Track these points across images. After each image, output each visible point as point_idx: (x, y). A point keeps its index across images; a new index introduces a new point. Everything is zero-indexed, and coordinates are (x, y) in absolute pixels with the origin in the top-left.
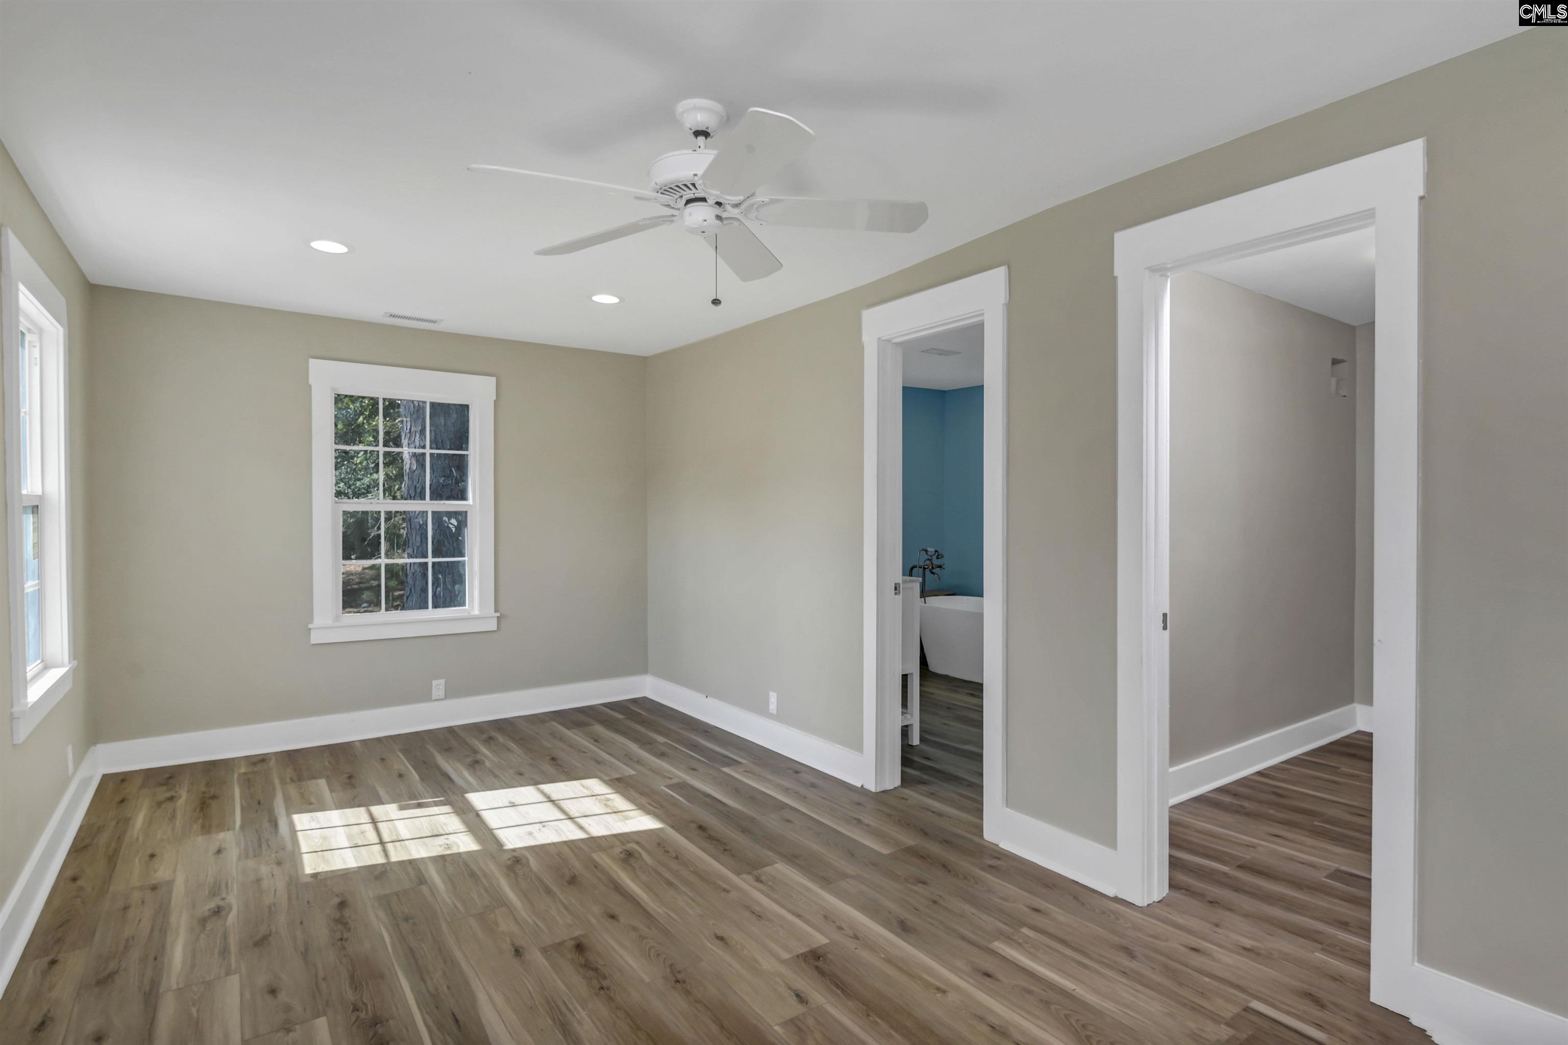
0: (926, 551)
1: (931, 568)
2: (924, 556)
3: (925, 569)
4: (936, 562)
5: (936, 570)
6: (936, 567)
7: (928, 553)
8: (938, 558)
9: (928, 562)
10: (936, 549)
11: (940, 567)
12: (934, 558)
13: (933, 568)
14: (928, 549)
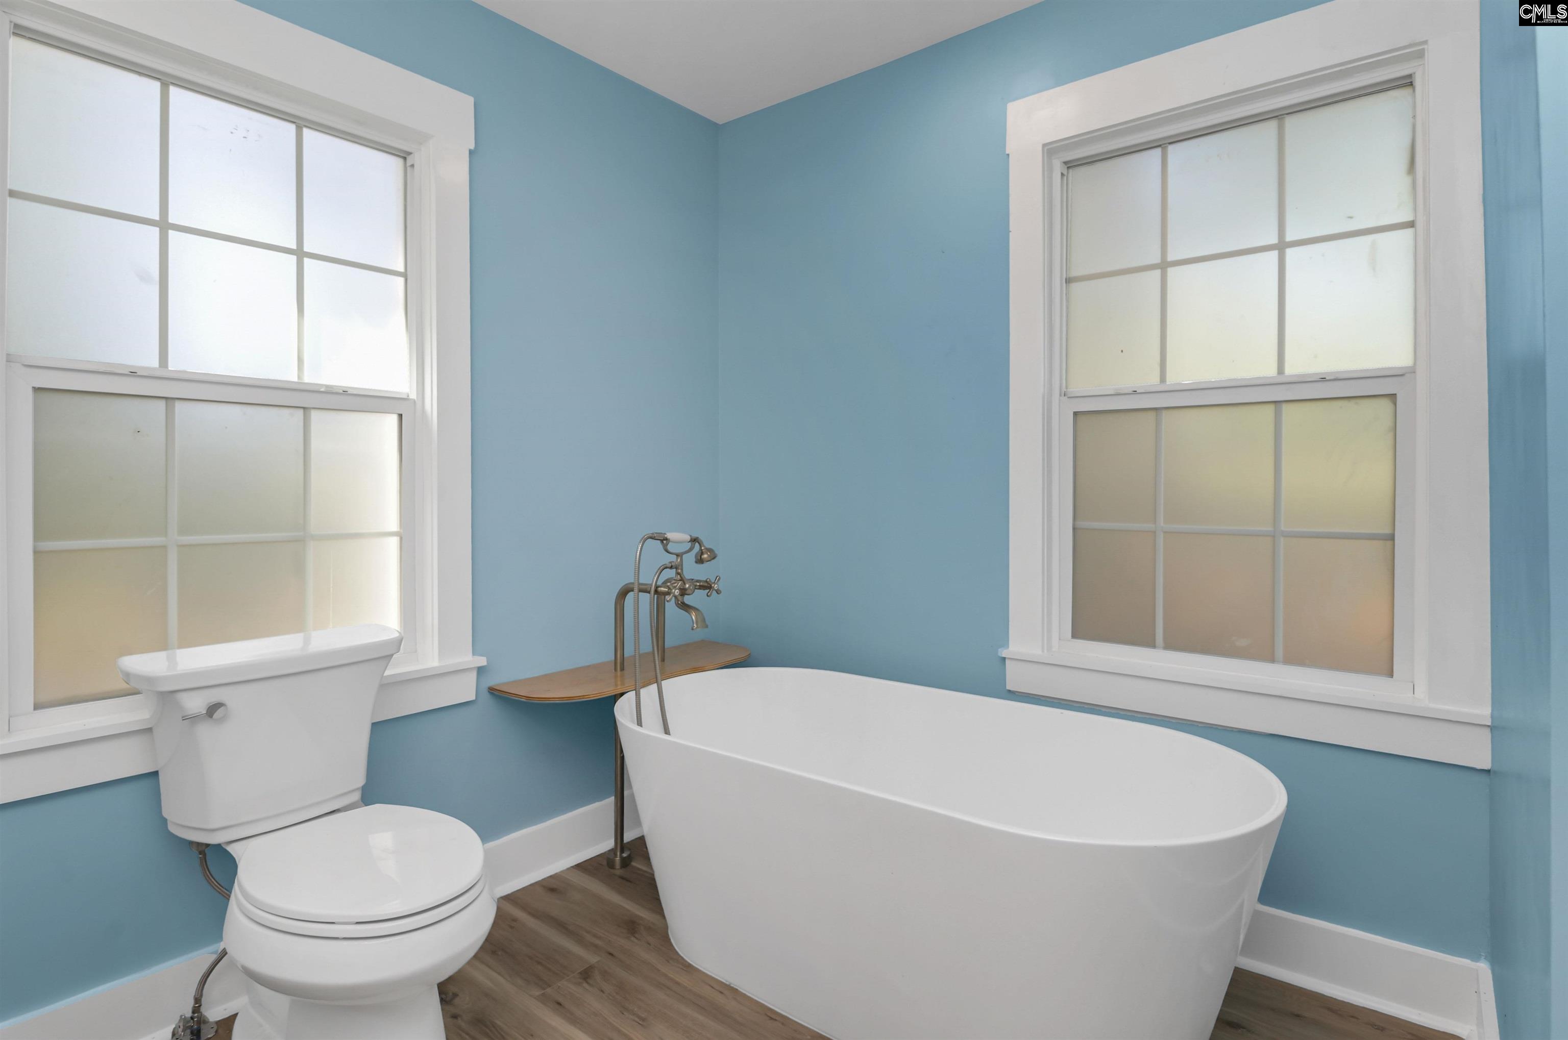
0: (664, 540)
1: (677, 592)
2: (656, 555)
3: (659, 595)
4: (692, 570)
5: (696, 598)
6: (696, 588)
7: (670, 547)
8: (700, 561)
9: (670, 574)
10: (695, 535)
11: (707, 586)
12: (689, 560)
13: (683, 592)
14: (669, 535)
